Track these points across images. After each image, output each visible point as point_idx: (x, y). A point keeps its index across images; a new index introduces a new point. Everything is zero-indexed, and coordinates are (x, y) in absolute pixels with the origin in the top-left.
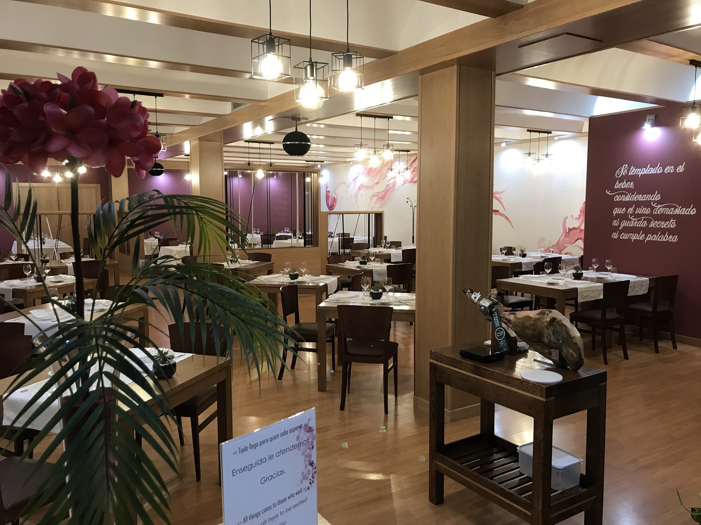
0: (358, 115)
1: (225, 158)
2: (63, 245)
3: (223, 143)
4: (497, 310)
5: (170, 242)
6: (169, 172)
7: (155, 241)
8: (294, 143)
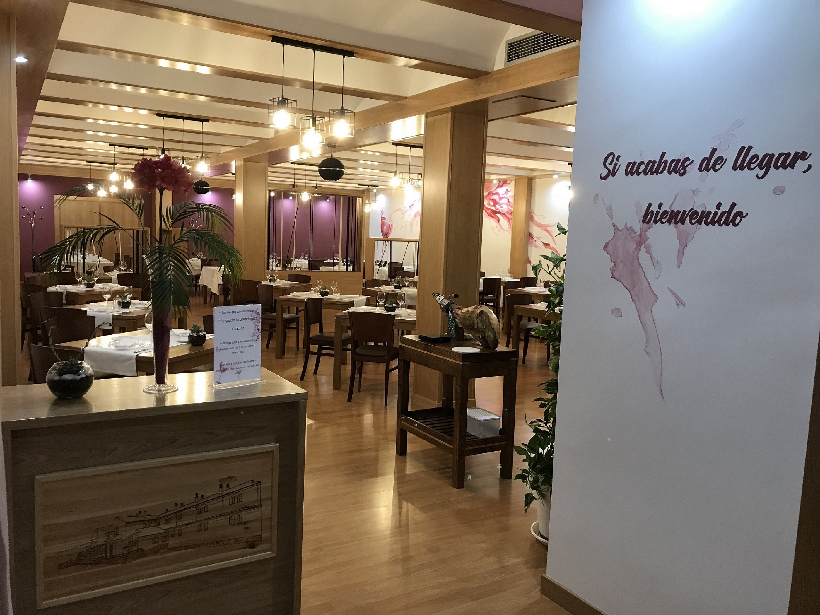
0: (393, 144)
1: (269, 178)
2: (104, 261)
3: (267, 164)
4: (452, 308)
5: (212, 263)
6: (214, 190)
7: (197, 262)
8: (329, 168)
